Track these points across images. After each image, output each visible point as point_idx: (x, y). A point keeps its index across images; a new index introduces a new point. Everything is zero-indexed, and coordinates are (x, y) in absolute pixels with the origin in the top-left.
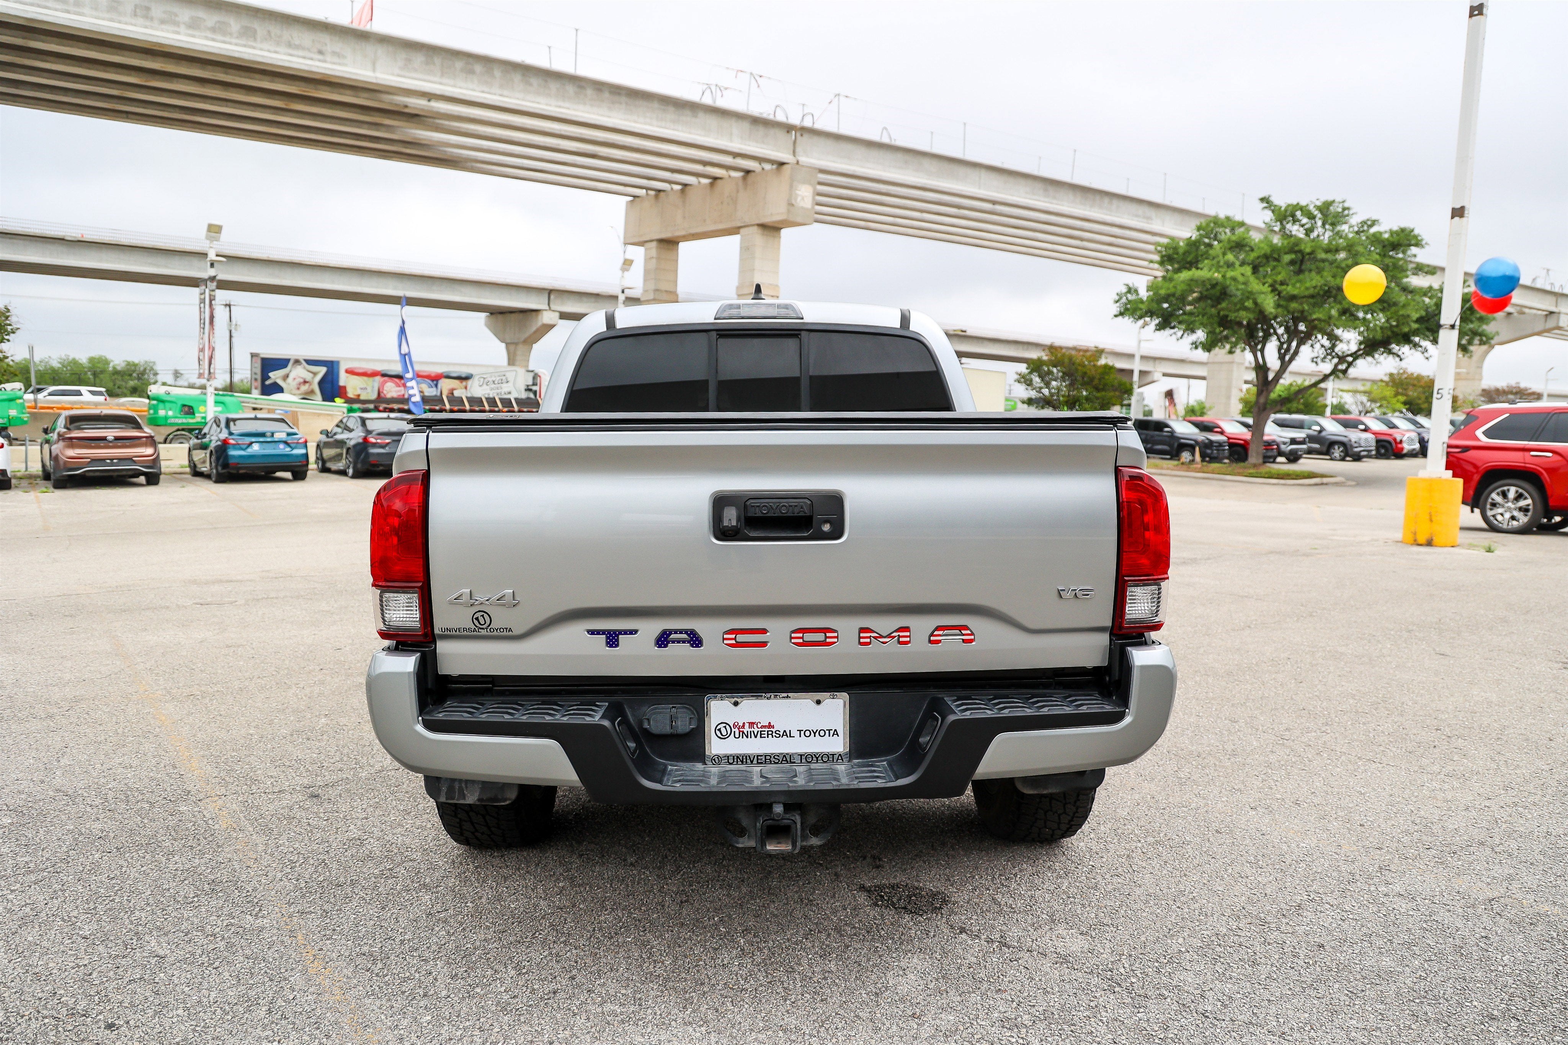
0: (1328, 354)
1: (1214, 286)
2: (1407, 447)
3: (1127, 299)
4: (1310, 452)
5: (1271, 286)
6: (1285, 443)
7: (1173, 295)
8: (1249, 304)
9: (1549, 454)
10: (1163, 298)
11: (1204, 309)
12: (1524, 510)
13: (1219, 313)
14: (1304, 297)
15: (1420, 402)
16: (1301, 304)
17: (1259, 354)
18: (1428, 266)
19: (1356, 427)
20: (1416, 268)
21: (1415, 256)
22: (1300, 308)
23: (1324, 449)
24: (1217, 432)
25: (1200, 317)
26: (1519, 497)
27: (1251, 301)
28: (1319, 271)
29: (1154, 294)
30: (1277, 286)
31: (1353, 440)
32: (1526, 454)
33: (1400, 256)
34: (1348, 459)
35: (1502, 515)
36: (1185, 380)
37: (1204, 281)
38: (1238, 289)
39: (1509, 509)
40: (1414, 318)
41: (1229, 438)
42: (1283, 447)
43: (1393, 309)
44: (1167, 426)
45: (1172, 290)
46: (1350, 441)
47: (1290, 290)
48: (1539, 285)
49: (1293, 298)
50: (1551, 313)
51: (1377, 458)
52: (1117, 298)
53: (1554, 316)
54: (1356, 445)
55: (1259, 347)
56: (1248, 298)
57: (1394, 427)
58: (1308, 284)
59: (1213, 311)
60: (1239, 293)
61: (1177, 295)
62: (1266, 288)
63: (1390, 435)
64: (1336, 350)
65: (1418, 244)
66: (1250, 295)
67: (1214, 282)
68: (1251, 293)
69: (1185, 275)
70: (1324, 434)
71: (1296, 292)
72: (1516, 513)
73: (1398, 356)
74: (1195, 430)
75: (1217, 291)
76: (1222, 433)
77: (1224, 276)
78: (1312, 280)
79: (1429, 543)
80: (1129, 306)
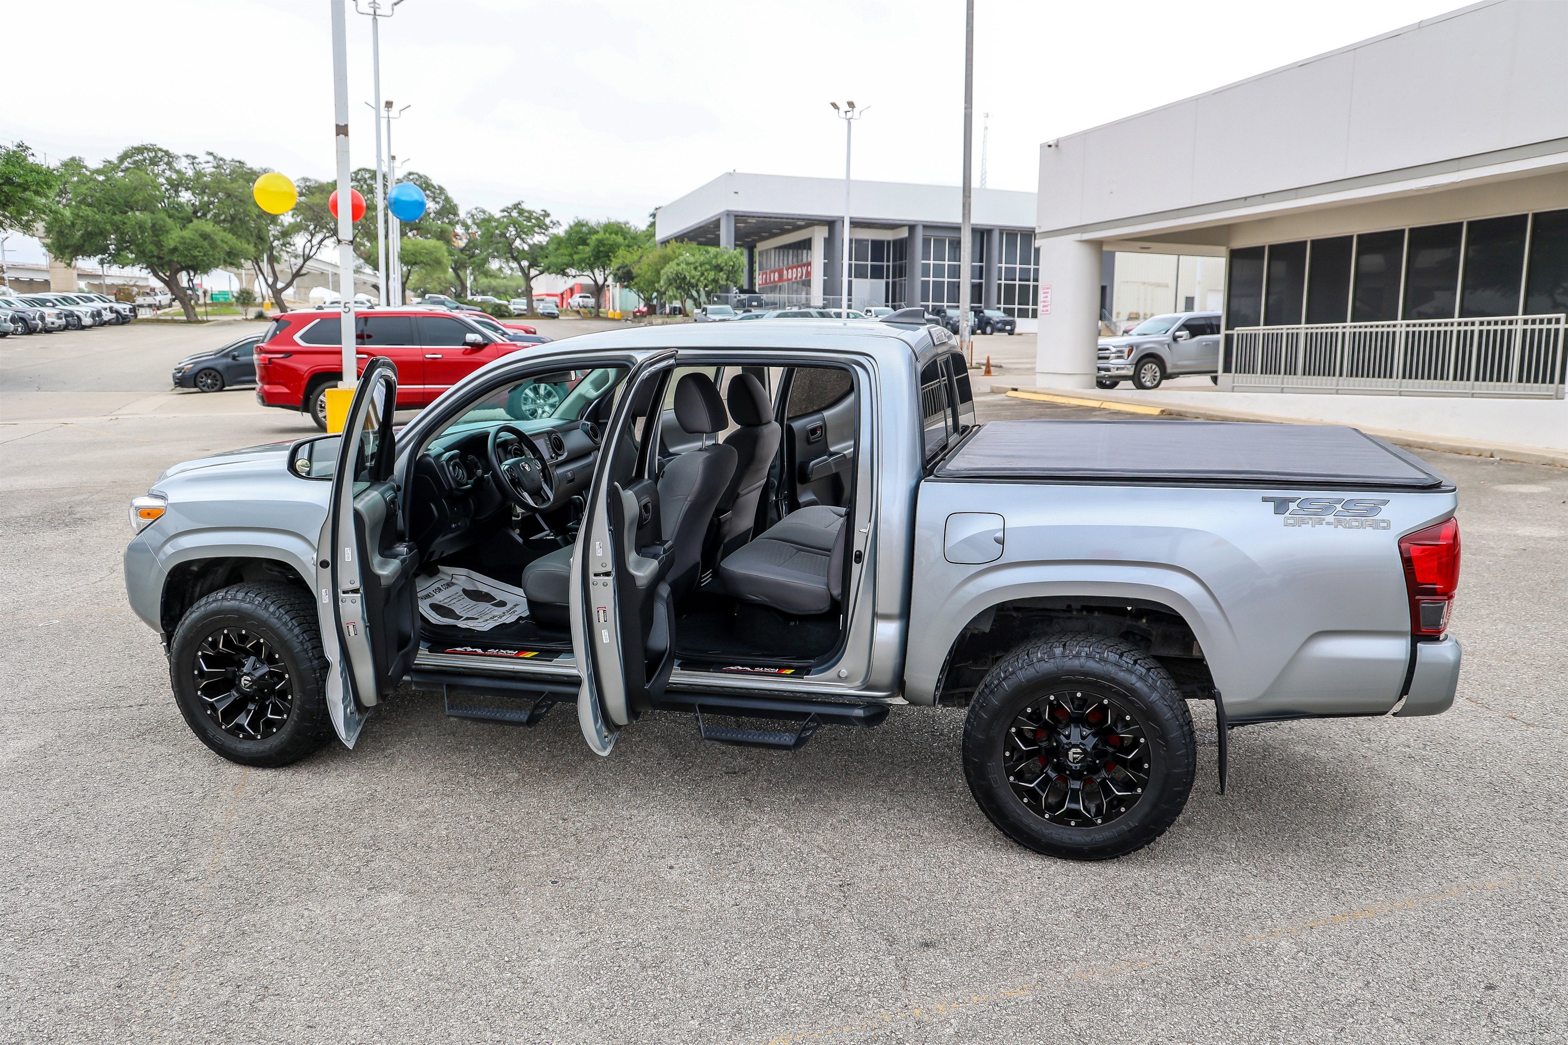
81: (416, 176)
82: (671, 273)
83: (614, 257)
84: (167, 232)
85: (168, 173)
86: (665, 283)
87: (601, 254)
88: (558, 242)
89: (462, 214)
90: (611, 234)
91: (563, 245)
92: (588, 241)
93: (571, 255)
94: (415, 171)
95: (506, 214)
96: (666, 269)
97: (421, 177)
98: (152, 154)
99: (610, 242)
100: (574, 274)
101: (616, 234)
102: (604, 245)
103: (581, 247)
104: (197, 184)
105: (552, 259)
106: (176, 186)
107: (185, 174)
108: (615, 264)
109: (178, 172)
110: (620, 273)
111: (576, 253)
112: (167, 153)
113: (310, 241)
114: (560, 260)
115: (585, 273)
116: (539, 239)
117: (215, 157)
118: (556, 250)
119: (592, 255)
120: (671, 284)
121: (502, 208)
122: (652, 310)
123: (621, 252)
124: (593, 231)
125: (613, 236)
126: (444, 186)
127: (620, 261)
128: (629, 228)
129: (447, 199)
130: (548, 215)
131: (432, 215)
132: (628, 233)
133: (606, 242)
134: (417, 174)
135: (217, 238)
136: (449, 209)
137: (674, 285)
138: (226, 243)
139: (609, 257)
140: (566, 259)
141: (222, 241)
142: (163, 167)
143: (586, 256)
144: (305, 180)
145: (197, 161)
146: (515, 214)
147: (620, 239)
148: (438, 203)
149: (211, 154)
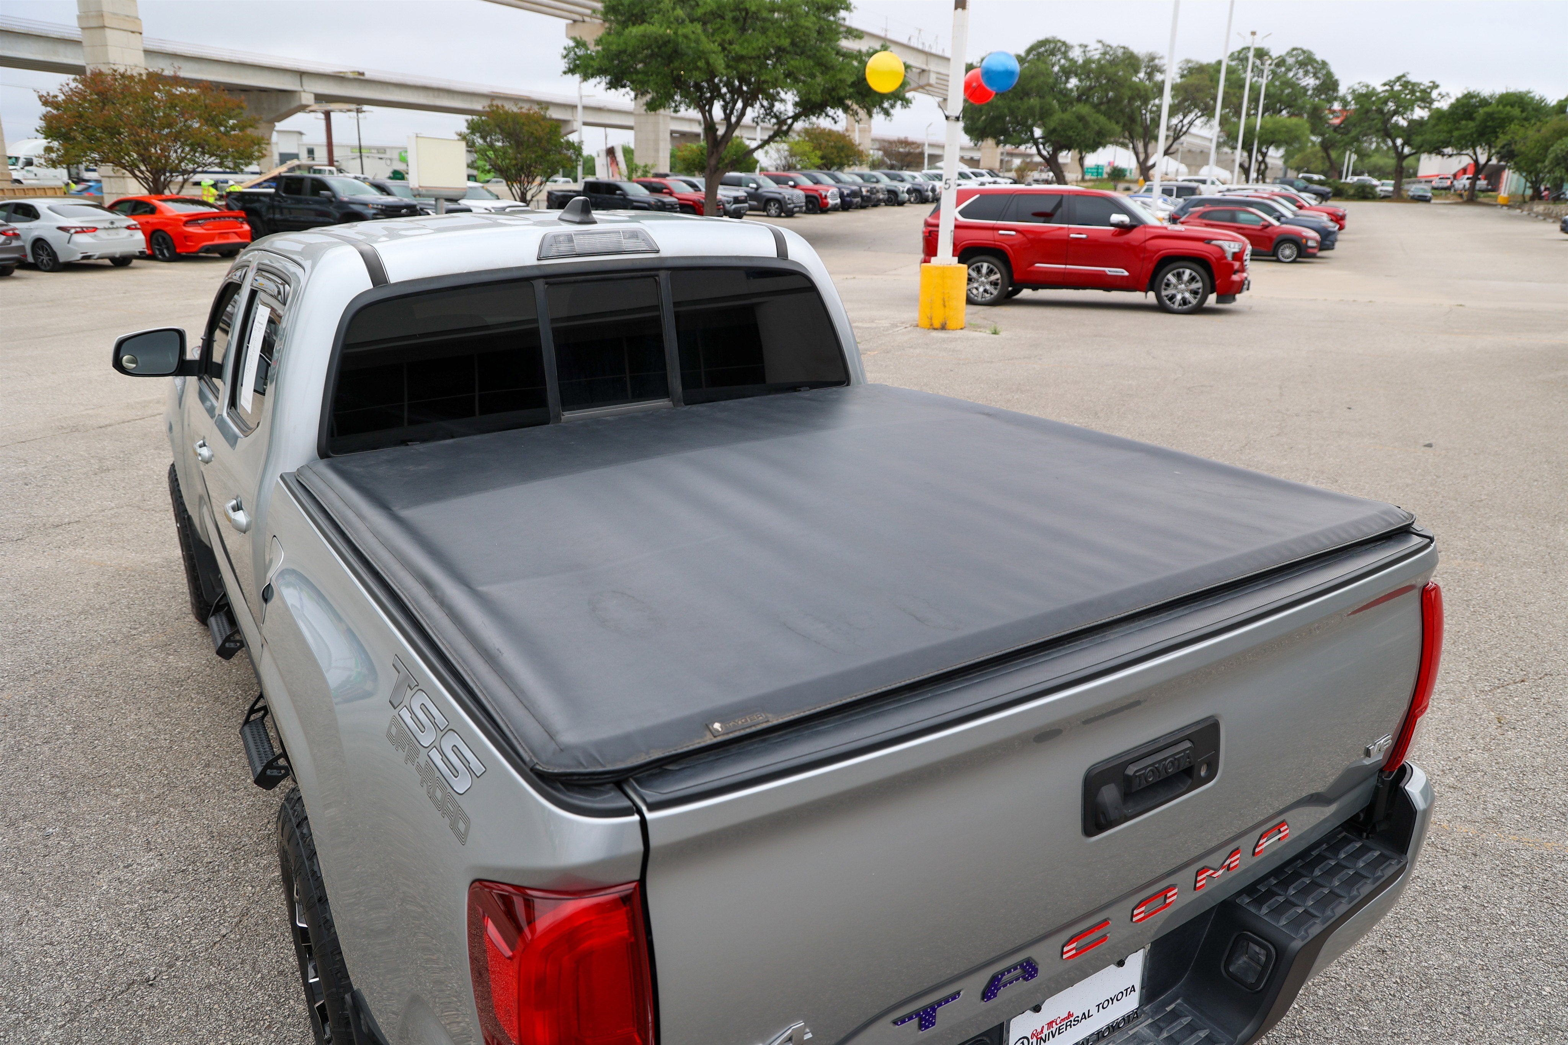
0: (767, 114)
1: (666, 43)
2: (831, 202)
3: (575, 54)
4: (752, 208)
5: (720, 45)
6: (729, 203)
7: (625, 51)
8: (701, 64)
9: (1013, 233)
10: (615, 55)
11: (657, 68)
12: (994, 284)
13: (672, 72)
14: (751, 58)
15: (833, 156)
16: (750, 65)
17: (707, 114)
18: (857, 30)
19: (787, 184)
20: (846, 32)
21: (844, 19)
22: (749, 69)
23: (762, 206)
24: (666, 193)
25: (654, 76)
26: (990, 272)
27: (703, 61)
28: (764, 31)
29: (603, 49)
30: (726, 45)
31: (787, 197)
32: (995, 232)
33: (832, 18)
34: (783, 214)
35: (977, 289)
36: (602, 129)
37: (656, 38)
38: (689, 47)
39: (983, 284)
40: (849, 83)
41: (679, 199)
42: (727, 206)
43: (831, 72)
44: (619, 188)
45: (622, 47)
46: (784, 197)
47: (736, 47)
48: (914, 43)
49: (740, 58)
50: (923, 71)
51: (805, 213)
52: (565, 53)
53: (926, 74)
54: (789, 202)
55: (707, 108)
56: (700, 58)
57: (817, 182)
58: (755, 45)
59: (667, 70)
60: (690, 52)
61: (628, 52)
62: (715, 47)
63: (817, 191)
64: (775, 109)
65: (847, 8)
66: (701, 55)
67: (667, 39)
68: (703, 52)
69: (636, 30)
70: (760, 191)
71: (744, 52)
72: (988, 287)
73: (833, 119)
74: (646, 192)
75: (668, 50)
76: (671, 194)
77: (675, 33)
78: (758, 40)
79: (943, 327)
80: (578, 62)
81: (1300, 52)
82: (1562, 150)
83: (1503, 133)
84: (1051, 115)
85: (1063, 61)
86: (1551, 163)
87: (1488, 130)
88: (1439, 116)
89: (1342, 90)
90: (1505, 106)
91: (1443, 120)
92: (1475, 115)
93: (1450, 132)
94: (1299, 46)
95: (1387, 88)
96: (1556, 146)
97: (1304, 52)
98: (1052, 46)
99: (1502, 116)
100: (1450, 153)
101: (1512, 106)
102: (1493, 119)
103: (1464, 122)
104: (1083, 70)
105: (1428, 136)
106: (1067, 73)
107: (1076, 62)
108: (1502, 140)
109: (1072, 60)
110: (1504, 151)
111: (1457, 129)
112: (1064, 43)
113: (1182, 121)
114: (1435, 137)
115: (1464, 152)
116: (1419, 113)
117: (1103, 45)
118: (1434, 126)
119: (1476, 131)
120: (1558, 164)
121: (1384, 81)
122: (1537, 196)
123: (1513, 127)
124: (1484, 102)
125: (1508, 108)
126: (1327, 60)
127: (1508, 137)
128: (1532, 99)
129: (1329, 75)
130: (1435, 86)
131: (1310, 93)
132: (1529, 104)
133: (1496, 116)
134: (1301, 49)
135: (1090, 120)
136: (1329, 85)
137: (1563, 165)
138: (1097, 124)
139: (1496, 132)
140: (1443, 137)
141: (1094, 122)
142: (1059, 57)
143: (1468, 132)
144: (1188, 61)
145: (1088, 49)
146: (1397, 87)
147: (1516, 112)
148: (1317, 78)
149: (1100, 42)
